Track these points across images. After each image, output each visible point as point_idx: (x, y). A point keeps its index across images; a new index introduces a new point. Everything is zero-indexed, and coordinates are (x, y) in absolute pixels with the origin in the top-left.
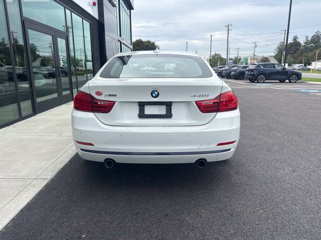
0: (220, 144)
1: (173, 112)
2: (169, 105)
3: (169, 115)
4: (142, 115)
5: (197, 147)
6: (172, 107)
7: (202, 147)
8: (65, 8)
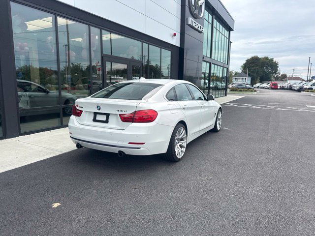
0: (130, 143)
1: (109, 120)
2: (108, 115)
3: (107, 121)
4: (95, 120)
5: (121, 143)
6: (109, 117)
7: (119, 143)
8: (142, 42)
